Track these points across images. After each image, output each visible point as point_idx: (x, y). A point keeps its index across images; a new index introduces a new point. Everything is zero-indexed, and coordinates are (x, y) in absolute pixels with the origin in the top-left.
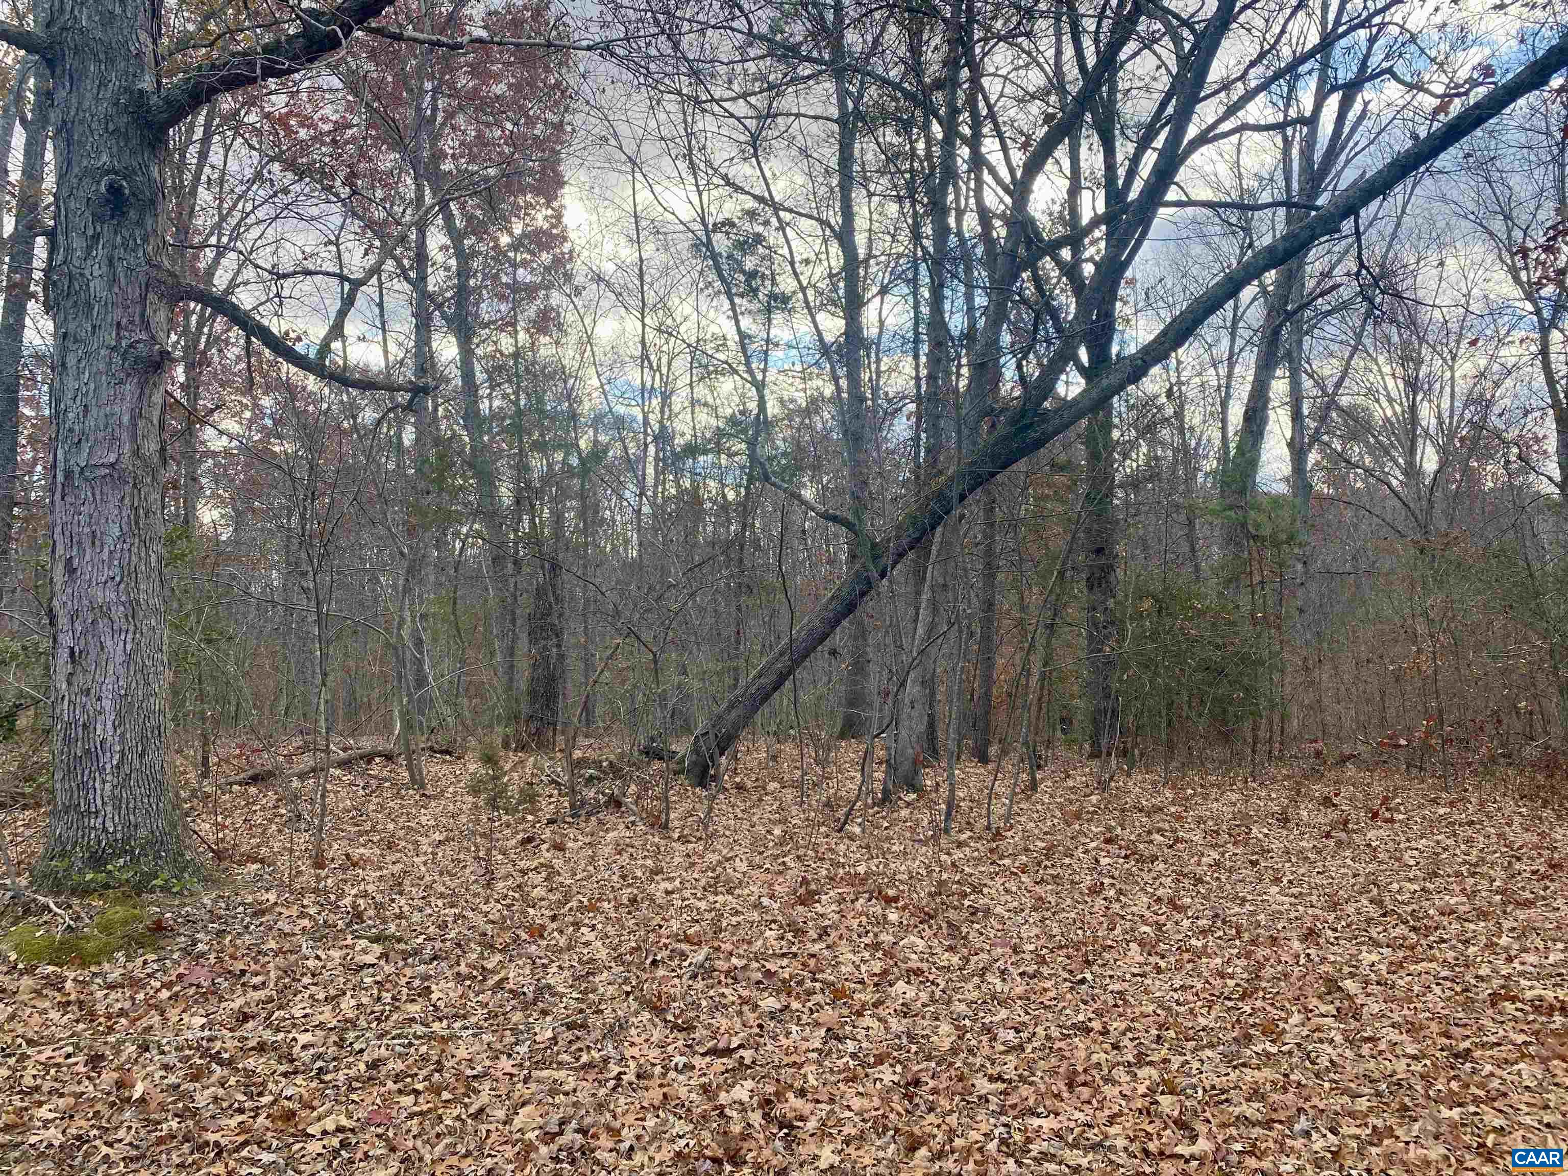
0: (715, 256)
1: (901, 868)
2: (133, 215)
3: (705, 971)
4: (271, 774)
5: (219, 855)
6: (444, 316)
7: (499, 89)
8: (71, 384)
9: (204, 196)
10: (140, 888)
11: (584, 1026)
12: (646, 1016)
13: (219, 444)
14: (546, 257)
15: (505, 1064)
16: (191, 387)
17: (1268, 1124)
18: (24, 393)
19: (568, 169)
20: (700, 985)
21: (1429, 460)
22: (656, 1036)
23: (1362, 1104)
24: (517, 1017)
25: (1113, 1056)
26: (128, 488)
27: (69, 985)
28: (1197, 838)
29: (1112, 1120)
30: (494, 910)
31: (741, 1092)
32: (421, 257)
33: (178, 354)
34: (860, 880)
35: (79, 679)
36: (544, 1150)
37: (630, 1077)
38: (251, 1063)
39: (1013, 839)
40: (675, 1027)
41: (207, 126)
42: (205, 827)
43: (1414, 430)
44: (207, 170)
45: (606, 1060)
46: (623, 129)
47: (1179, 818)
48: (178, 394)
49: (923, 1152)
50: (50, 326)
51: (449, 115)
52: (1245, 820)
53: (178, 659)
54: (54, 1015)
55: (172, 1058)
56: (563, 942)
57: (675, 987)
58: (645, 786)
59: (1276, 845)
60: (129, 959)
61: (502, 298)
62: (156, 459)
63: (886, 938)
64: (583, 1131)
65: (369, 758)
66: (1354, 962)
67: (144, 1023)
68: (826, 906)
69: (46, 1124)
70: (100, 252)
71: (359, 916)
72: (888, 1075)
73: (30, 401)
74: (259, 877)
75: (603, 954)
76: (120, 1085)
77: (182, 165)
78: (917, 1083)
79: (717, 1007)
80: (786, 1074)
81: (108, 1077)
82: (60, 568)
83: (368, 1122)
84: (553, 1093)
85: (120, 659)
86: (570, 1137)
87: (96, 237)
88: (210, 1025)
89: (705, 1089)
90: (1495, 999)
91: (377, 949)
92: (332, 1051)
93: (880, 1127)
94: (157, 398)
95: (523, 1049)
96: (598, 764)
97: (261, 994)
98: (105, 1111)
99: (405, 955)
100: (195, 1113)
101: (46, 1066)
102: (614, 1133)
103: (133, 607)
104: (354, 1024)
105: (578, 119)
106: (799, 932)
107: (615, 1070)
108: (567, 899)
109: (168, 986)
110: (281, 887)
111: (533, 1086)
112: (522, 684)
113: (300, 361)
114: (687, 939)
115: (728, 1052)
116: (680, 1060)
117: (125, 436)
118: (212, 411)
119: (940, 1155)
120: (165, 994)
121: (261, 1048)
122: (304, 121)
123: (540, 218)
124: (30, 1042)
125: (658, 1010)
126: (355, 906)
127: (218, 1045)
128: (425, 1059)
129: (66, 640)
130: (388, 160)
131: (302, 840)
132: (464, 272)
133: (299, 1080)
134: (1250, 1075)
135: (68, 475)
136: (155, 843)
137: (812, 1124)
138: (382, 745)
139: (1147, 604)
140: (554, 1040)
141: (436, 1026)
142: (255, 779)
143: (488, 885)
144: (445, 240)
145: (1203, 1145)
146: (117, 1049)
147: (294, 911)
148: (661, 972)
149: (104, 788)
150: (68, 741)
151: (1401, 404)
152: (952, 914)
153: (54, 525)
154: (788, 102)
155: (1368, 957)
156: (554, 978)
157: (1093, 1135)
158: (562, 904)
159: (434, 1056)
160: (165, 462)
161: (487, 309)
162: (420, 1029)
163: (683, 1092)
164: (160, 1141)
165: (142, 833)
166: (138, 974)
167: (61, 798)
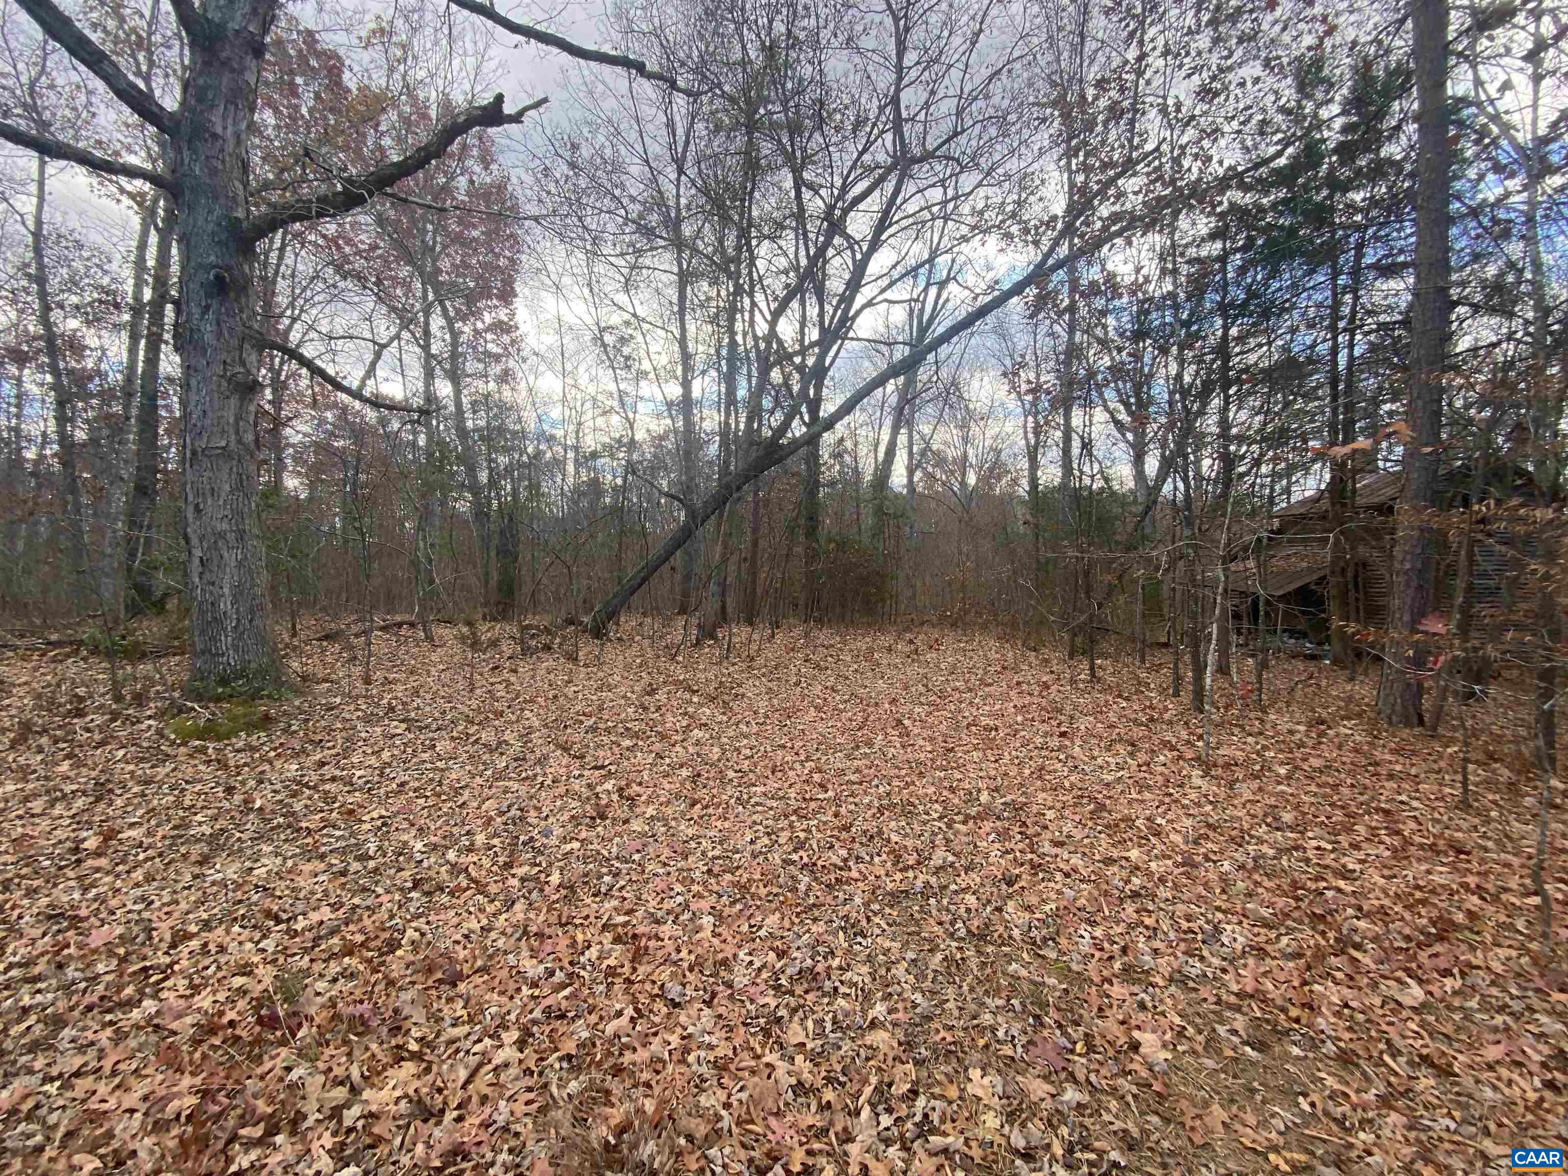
0: (604, 345)
1: (702, 676)
2: (232, 294)
3: (594, 729)
4: (337, 633)
5: (305, 678)
6: (443, 369)
7: (475, 233)
8: (194, 397)
9: (282, 285)
10: (255, 696)
11: (524, 759)
12: (559, 752)
13: (296, 439)
14: (506, 339)
15: (479, 780)
16: (277, 403)
17: (861, 783)
18: (161, 402)
19: (518, 287)
20: (590, 736)
22: (564, 762)
23: (903, 772)
24: (486, 757)
25: (795, 758)
26: (235, 462)
27: (210, 751)
28: (849, 659)
29: (791, 786)
30: (474, 703)
31: (609, 786)
32: (427, 333)
33: (268, 382)
34: (677, 683)
35: (207, 576)
36: (499, 820)
37: (549, 782)
38: (327, 787)
39: (760, 661)
40: (575, 757)
41: (283, 239)
42: (295, 664)
43: (965, 463)
44: (283, 268)
45: (535, 775)
46: (550, 267)
47: (841, 650)
48: (267, 407)
49: (699, 806)
50: (178, 359)
51: (445, 247)
52: (871, 651)
53: (273, 567)
54: (202, 767)
55: (278, 787)
56: (514, 718)
57: (577, 738)
58: (564, 637)
59: (885, 662)
60: (248, 735)
61: (479, 360)
62: (252, 446)
63: (691, 710)
64: (522, 810)
65: (400, 625)
66: (911, 712)
67: (260, 769)
68: (661, 696)
69: (200, 824)
70: (210, 316)
71: (392, 709)
72: (685, 773)
73: (166, 407)
74: (329, 690)
75: (536, 723)
76: (246, 802)
77: (266, 264)
78: (699, 775)
79: (597, 747)
80: (632, 776)
81: (238, 798)
82: (191, 509)
83: (398, 813)
84: (505, 792)
85: (233, 564)
86: (514, 812)
87: (207, 308)
88: (302, 769)
89: (589, 786)
90: (968, 726)
91: (404, 726)
92: (376, 779)
93: (678, 797)
94: (252, 408)
95: (489, 773)
96: (537, 628)
97: (333, 752)
98: (238, 816)
99: (420, 729)
100: (293, 814)
101: (199, 794)
102: (538, 809)
103: (241, 535)
104: (389, 765)
105: (524, 257)
106: (645, 709)
107: (540, 779)
108: (517, 697)
109: (275, 749)
110: (343, 695)
111: (494, 790)
112: (493, 583)
113: (347, 391)
114: (584, 714)
115: (603, 767)
116: (577, 773)
117: (231, 431)
118: (290, 419)
119: (707, 807)
120: (272, 754)
121: (333, 779)
122: (349, 242)
123: (503, 314)
124: (187, 782)
125: (566, 750)
126: (389, 704)
127: (306, 779)
128: (432, 780)
129: (198, 553)
130: (404, 271)
131: (357, 671)
132: (455, 344)
133: (357, 794)
134: (856, 763)
135: (194, 453)
136: (261, 672)
137: (644, 798)
138: (407, 617)
139: (832, 545)
140: (507, 767)
141: (438, 764)
142: (326, 637)
143: (472, 691)
144: (442, 322)
145: (831, 793)
146: (243, 783)
147: (352, 707)
148: (569, 731)
149: (226, 641)
150: (202, 612)
151: (960, 449)
152: (726, 697)
153: (186, 483)
154: (646, 261)
155: (917, 710)
156: (508, 736)
157: (781, 793)
158: (513, 700)
159: (437, 778)
160: (258, 448)
161: (471, 366)
162: (429, 766)
163: (577, 788)
164: (272, 829)
165: (253, 665)
166: (255, 743)
167: (199, 646)
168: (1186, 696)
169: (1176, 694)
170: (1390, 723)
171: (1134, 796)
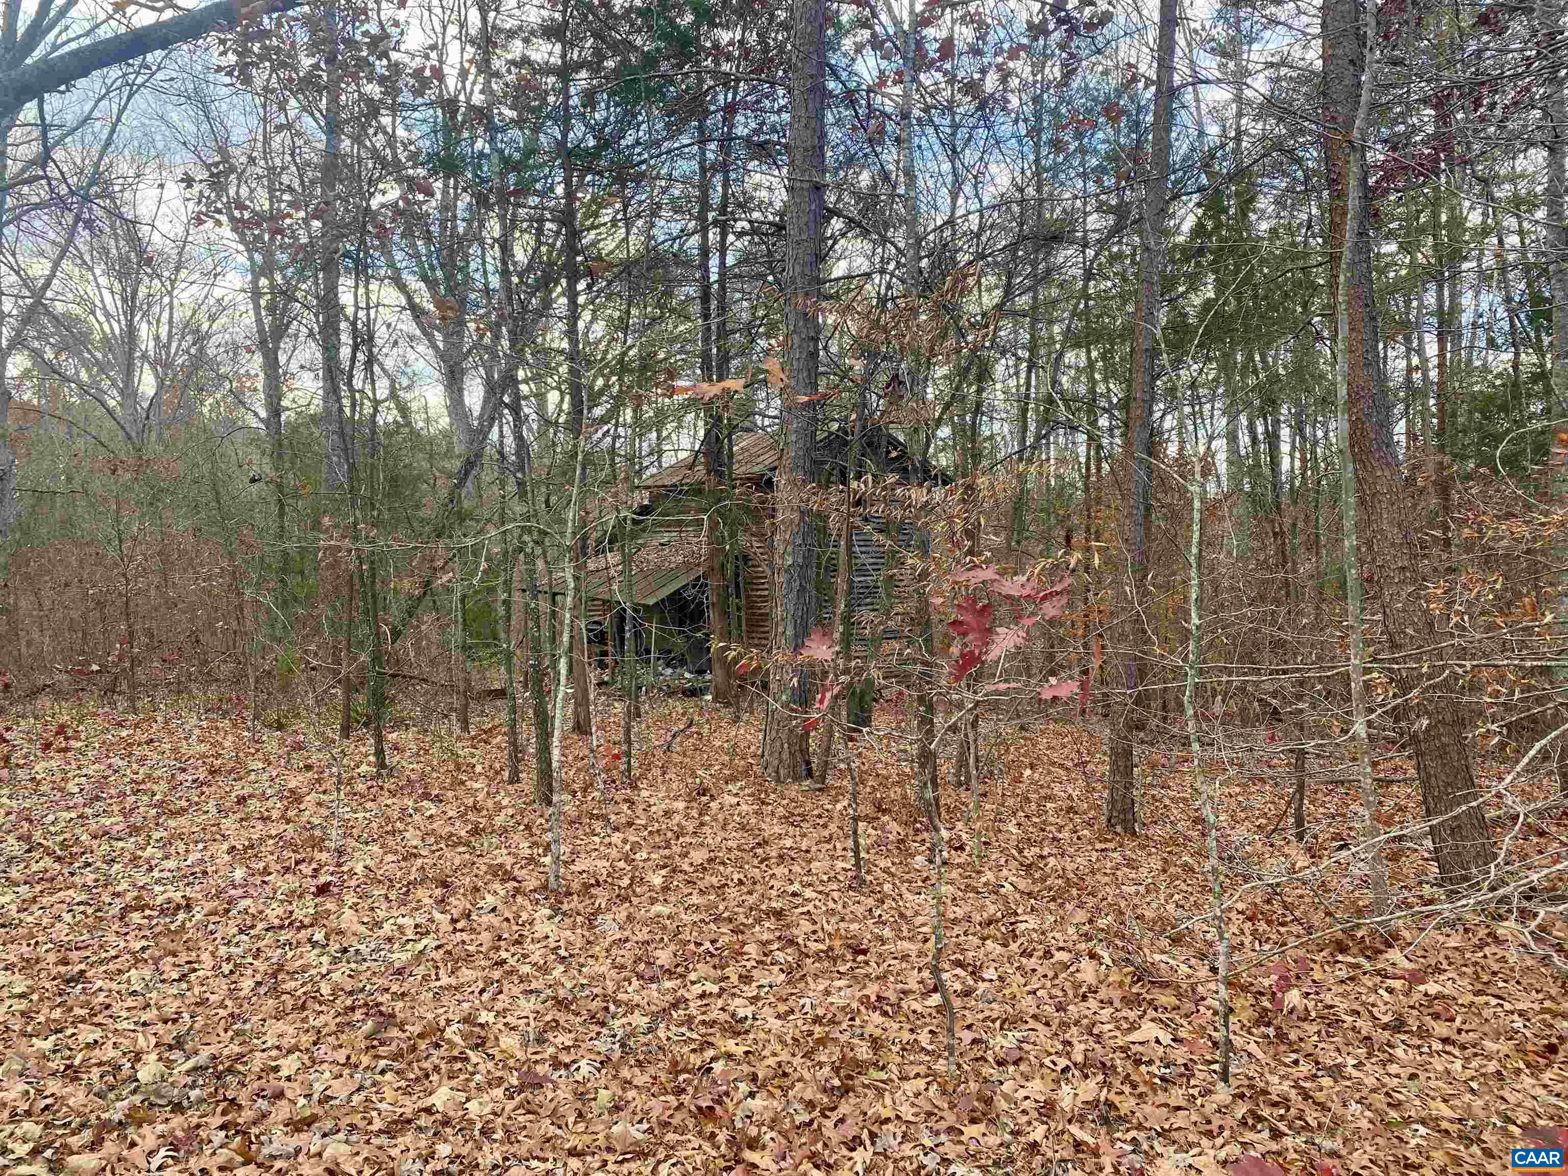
21: (147, 383)
43: (132, 351)
90: (124, 913)
151: (119, 322)
168: (529, 780)
169: (514, 779)
170: (778, 780)
171: (445, 980)
